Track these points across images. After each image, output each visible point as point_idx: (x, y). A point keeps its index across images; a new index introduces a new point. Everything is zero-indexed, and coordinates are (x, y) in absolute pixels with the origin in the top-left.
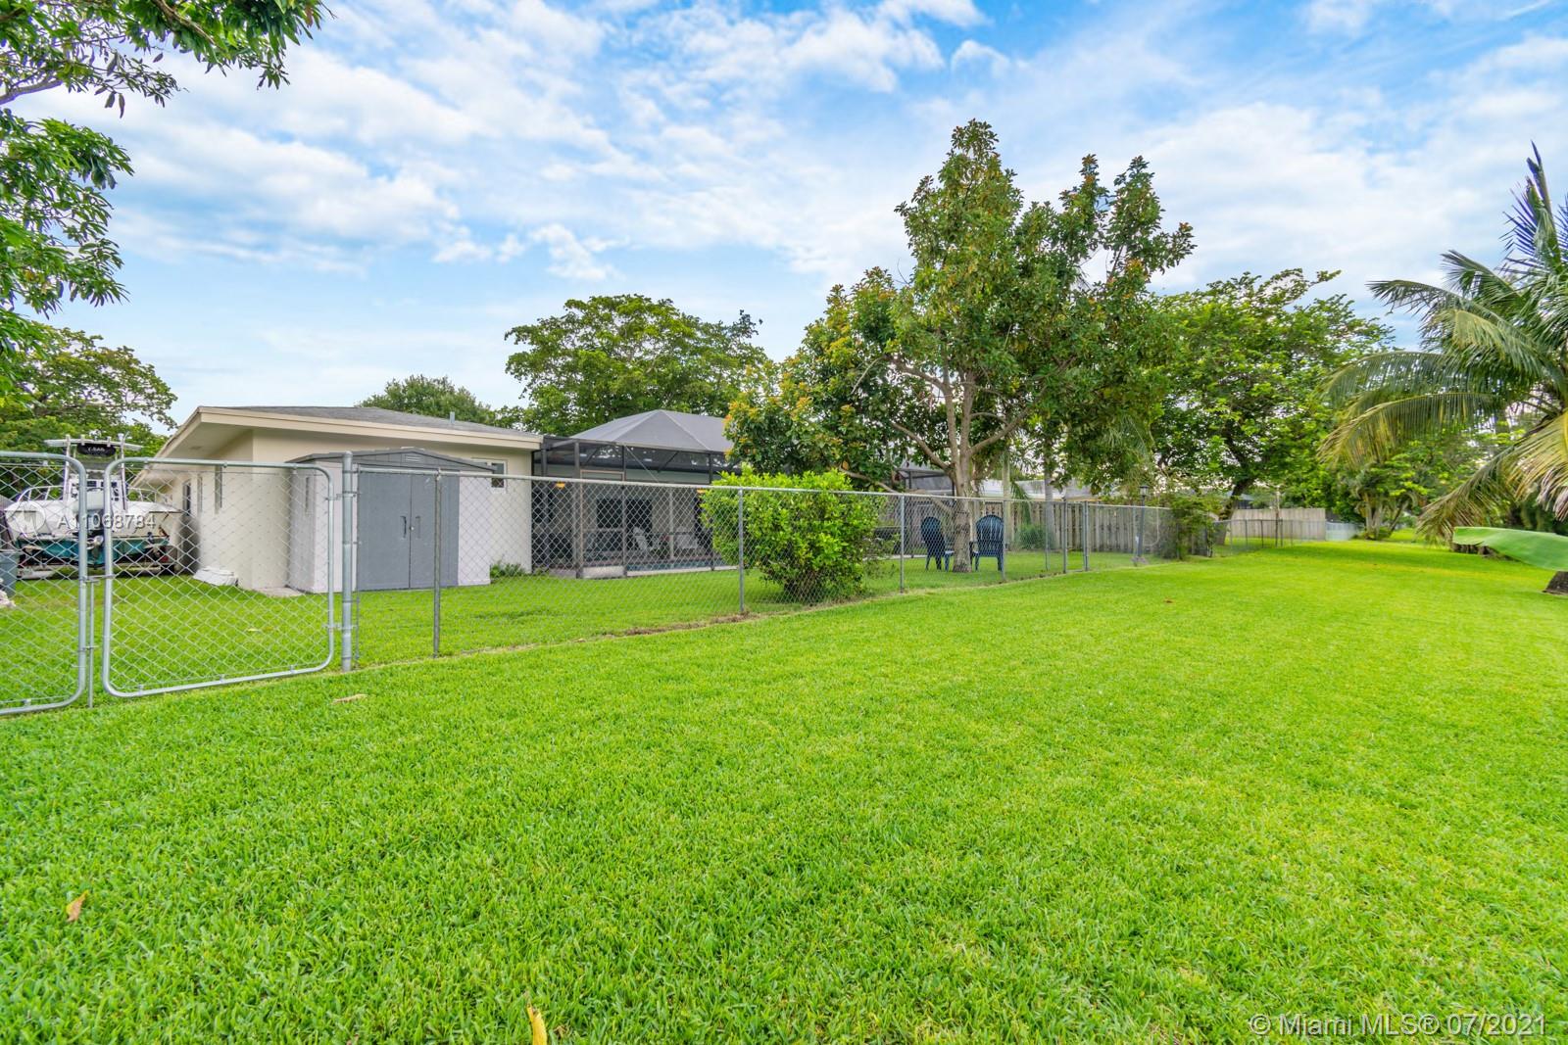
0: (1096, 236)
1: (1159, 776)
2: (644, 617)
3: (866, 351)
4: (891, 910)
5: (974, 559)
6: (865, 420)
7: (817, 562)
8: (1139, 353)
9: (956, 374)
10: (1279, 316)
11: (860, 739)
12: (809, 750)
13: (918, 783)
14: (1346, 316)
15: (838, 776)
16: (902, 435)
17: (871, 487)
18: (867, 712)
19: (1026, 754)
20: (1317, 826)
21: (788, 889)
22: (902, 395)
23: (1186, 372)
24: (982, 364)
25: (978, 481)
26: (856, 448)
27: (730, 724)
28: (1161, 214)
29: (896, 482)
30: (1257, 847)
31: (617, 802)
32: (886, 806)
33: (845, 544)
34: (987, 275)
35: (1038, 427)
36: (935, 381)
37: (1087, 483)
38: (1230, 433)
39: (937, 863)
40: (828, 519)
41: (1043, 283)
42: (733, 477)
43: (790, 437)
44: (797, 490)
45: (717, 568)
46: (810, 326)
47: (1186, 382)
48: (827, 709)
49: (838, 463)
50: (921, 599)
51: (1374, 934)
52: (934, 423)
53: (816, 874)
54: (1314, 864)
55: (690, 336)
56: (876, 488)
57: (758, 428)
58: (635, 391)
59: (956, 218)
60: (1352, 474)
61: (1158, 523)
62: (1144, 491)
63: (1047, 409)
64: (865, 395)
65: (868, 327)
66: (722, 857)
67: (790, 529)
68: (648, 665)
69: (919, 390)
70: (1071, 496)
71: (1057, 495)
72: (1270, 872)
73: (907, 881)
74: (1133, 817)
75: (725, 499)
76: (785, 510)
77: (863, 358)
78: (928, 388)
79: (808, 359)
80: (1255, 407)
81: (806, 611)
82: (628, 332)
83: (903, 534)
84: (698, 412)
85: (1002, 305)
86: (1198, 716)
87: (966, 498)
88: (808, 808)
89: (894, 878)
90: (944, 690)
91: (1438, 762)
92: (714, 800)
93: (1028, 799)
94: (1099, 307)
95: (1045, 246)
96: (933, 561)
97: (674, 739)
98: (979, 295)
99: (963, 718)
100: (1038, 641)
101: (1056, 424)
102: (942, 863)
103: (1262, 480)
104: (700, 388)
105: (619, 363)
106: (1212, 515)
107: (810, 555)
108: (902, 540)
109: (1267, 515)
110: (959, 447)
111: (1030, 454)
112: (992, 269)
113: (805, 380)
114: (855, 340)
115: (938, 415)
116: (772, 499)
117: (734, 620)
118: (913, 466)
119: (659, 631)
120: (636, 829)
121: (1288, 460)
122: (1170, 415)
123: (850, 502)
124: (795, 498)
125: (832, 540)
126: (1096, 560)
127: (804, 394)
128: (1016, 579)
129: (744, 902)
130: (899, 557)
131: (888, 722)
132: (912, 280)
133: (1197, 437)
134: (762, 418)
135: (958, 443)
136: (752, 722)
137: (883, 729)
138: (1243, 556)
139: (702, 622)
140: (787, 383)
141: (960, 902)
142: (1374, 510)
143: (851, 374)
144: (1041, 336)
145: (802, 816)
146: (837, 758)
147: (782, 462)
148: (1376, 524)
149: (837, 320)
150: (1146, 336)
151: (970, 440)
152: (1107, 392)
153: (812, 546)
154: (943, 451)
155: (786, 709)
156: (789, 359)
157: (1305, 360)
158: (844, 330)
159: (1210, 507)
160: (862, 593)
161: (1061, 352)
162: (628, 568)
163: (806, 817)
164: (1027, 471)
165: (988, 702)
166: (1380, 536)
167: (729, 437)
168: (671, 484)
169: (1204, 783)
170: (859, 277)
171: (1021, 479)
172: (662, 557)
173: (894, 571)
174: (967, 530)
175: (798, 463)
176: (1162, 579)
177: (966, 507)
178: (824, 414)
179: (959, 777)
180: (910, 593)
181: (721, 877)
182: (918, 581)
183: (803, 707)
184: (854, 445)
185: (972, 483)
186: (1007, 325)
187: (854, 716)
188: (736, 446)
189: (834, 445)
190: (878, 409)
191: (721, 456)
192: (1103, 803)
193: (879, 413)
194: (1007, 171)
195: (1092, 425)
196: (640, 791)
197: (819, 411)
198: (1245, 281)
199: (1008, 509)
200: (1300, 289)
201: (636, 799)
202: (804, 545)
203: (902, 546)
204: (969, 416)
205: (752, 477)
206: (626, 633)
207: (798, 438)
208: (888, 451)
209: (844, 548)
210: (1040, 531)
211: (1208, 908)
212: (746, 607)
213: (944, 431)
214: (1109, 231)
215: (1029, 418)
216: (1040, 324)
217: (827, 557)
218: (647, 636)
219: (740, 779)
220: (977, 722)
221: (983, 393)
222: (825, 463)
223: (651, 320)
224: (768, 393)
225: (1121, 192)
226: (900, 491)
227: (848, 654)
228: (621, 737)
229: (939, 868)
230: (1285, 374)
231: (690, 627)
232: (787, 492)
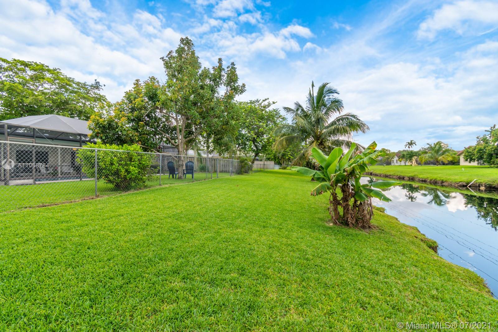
0: (222, 82)
1: (231, 230)
2: (47, 200)
3: (148, 104)
4: (155, 279)
5: (185, 175)
6: (148, 128)
7: (128, 176)
8: (232, 117)
9: (180, 116)
10: (265, 111)
11: (145, 233)
12: (126, 239)
13: (164, 243)
14: (279, 114)
15: (137, 245)
16: (161, 134)
17: (150, 151)
18: (147, 224)
19: (197, 230)
20: (263, 236)
21: (119, 281)
22: (162, 120)
23: (244, 123)
24: (188, 114)
25: (187, 150)
26: (144, 137)
27: (93, 235)
28: (238, 80)
29: (159, 149)
30: (251, 243)
31: (41, 269)
32: (153, 251)
33: (140, 170)
34: (190, 87)
35: (205, 135)
36: (173, 117)
37: (218, 152)
38: (254, 141)
39: (169, 263)
40: (133, 161)
41: (207, 93)
42: (93, 145)
43: (118, 131)
44: (121, 151)
45: (83, 180)
46: (127, 92)
47: (244, 126)
48: (133, 225)
49: (137, 142)
50: (167, 188)
51: (271, 256)
52: (172, 131)
53: (129, 275)
54: (261, 245)
55: (70, 85)
56: (152, 151)
57: (104, 127)
58: (39, 104)
59: (181, 67)
60: (280, 153)
61: (236, 164)
62: (233, 155)
63: (207, 130)
64: (148, 119)
65: (150, 96)
66: (92, 278)
67: (118, 165)
68: (52, 218)
69: (167, 120)
70: (214, 156)
71: (210, 156)
72: (253, 248)
73: (160, 270)
74: (224, 241)
75: (89, 153)
76: (115, 158)
77: (147, 106)
78: (171, 119)
79: (126, 104)
80: (259, 134)
81: (123, 194)
82: (35, 78)
83: (161, 167)
84: (73, 117)
85: (195, 97)
86: (241, 214)
87: (182, 156)
88: (125, 257)
89: (156, 270)
90: (174, 215)
91: (288, 219)
92: (87, 261)
93: (197, 242)
94: (222, 102)
95: (208, 81)
96: (171, 176)
97: (67, 244)
98: (188, 92)
99: (179, 223)
100: (202, 199)
101: (210, 134)
102: (171, 263)
103: (261, 153)
104: (75, 107)
105: (30, 91)
106: (249, 162)
107: (126, 174)
108: (161, 169)
109: (262, 163)
110: (180, 139)
111: (202, 143)
112: (192, 85)
113: (124, 111)
114: (145, 99)
115: (174, 128)
116: (110, 154)
117: (92, 199)
118: (165, 144)
119: (56, 205)
120: (51, 277)
121: (267, 149)
122: (240, 135)
123: (142, 156)
124: (120, 154)
125: (134, 169)
126: (221, 175)
127: (124, 116)
128: (197, 181)
129: (101, 289)
130: (159, 174)
131: (154, 227)
132: (166, 84)
133: (247, 141)
134: (106, 123)
135: (180, 138)
136: (102, 233)
137: (153, 229)
138: (256, 173)
139: (78, 200)
140: (117, 111)
141: (176, 272)
142: (284, 162)
143: (143, 111)
144: (206, 108)
145: (124, 259)
146: (136, 240)
147: (114, 140)
148: (284, 165)
149: (138, 93)
150: (234, 113)
151: (184, 137)
152: (224, 127)
153: (126, 171)
154: (175, 140)
155: (117, 227)
156: (118, 102)
157: (270, 124)
158: (141, 95)
159: (249, 160)
160: (145, 187)
161: (212, 113)
162: (36, 180)
163: (125, 259)
164: (202, 148)
165: (187, 217)
166: (285, 168)
167: (90, 129)
168: (59, 146)
169: (241, 230)
170: (147, 79)
171: (200, 150)
172: (54, 175)
173: (157, 179)
174: (182, 165)
175: (121, 141)
176: (237, 180)
177: (182, 158)
178: (132, 124)
179: (177, 239)
180: (163, 186)
181: (92, 284)
182: (166, 182)
183: (123, 226)
184: (143, 136)
185: (185, 151)
186: (196, 103)
187: (142, 226)
188: (93, 132)
189: (135, 135)
190: (153, 125)
191: (86, 136)
192: (217, 239)
193: (153, 126)
194: (197, 56)
195: (220, 136)
196: (52, 263)
197: (130, 123)
198: (258, 101)
199: (196, 159)
200: (269, 105)
201: (51, 266)
202: (123, 171)
203: (161, 171)
204: (184, 130)
205: (101, 145)
206: (38, 207)
207: (121, 132)
208: (156, 139)
209: (139, 171)
210: (205, 166)
211: (239, 259)
212: (98, 194)
213: (176, 134)
214: (225, 81)
215: (202, 132)
216: (206, 104)
217: (133, 175)
218: (49, 207)
219: (98, 252)
220: (183, 223)
221: (188, 123)
222: (132, 142)
223: (48, 75)
224: (108, 114)
225: (228, 71)
226: (160, 152)
227: (140, 207)
228: (40, 246)
229: (170, 265)
230: (266, 127)
231: (71, 202)
232: (117, 151)
